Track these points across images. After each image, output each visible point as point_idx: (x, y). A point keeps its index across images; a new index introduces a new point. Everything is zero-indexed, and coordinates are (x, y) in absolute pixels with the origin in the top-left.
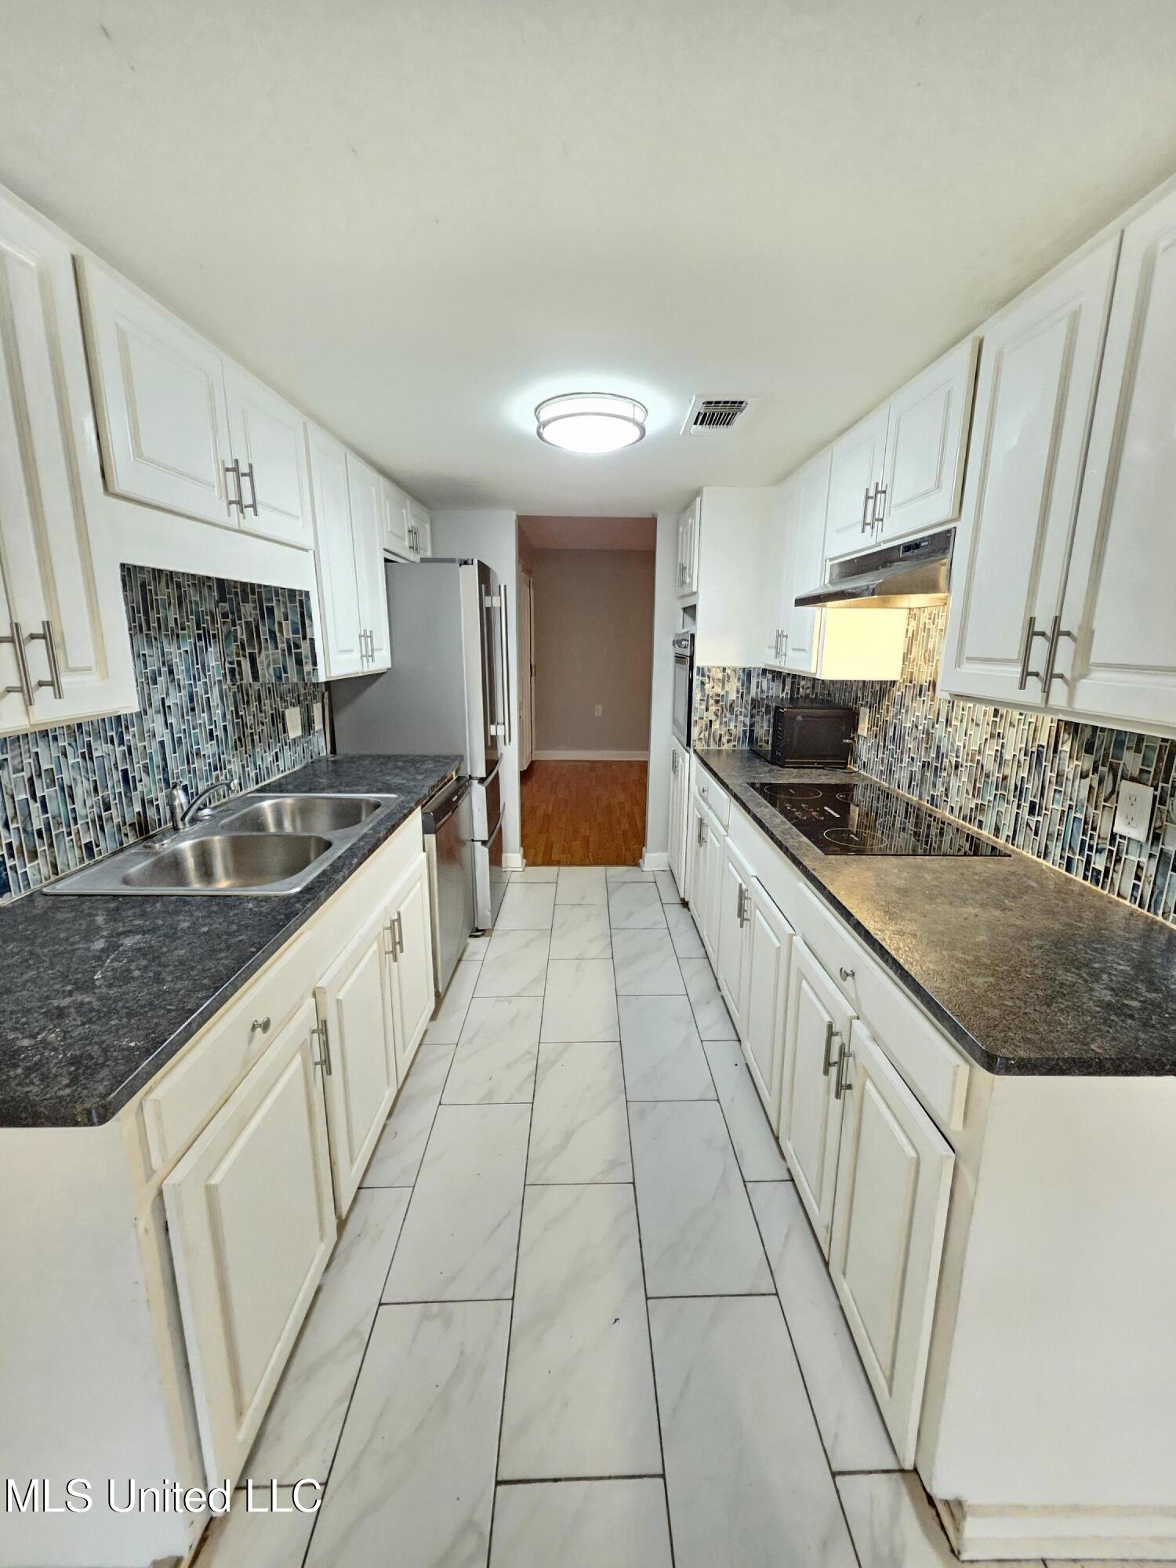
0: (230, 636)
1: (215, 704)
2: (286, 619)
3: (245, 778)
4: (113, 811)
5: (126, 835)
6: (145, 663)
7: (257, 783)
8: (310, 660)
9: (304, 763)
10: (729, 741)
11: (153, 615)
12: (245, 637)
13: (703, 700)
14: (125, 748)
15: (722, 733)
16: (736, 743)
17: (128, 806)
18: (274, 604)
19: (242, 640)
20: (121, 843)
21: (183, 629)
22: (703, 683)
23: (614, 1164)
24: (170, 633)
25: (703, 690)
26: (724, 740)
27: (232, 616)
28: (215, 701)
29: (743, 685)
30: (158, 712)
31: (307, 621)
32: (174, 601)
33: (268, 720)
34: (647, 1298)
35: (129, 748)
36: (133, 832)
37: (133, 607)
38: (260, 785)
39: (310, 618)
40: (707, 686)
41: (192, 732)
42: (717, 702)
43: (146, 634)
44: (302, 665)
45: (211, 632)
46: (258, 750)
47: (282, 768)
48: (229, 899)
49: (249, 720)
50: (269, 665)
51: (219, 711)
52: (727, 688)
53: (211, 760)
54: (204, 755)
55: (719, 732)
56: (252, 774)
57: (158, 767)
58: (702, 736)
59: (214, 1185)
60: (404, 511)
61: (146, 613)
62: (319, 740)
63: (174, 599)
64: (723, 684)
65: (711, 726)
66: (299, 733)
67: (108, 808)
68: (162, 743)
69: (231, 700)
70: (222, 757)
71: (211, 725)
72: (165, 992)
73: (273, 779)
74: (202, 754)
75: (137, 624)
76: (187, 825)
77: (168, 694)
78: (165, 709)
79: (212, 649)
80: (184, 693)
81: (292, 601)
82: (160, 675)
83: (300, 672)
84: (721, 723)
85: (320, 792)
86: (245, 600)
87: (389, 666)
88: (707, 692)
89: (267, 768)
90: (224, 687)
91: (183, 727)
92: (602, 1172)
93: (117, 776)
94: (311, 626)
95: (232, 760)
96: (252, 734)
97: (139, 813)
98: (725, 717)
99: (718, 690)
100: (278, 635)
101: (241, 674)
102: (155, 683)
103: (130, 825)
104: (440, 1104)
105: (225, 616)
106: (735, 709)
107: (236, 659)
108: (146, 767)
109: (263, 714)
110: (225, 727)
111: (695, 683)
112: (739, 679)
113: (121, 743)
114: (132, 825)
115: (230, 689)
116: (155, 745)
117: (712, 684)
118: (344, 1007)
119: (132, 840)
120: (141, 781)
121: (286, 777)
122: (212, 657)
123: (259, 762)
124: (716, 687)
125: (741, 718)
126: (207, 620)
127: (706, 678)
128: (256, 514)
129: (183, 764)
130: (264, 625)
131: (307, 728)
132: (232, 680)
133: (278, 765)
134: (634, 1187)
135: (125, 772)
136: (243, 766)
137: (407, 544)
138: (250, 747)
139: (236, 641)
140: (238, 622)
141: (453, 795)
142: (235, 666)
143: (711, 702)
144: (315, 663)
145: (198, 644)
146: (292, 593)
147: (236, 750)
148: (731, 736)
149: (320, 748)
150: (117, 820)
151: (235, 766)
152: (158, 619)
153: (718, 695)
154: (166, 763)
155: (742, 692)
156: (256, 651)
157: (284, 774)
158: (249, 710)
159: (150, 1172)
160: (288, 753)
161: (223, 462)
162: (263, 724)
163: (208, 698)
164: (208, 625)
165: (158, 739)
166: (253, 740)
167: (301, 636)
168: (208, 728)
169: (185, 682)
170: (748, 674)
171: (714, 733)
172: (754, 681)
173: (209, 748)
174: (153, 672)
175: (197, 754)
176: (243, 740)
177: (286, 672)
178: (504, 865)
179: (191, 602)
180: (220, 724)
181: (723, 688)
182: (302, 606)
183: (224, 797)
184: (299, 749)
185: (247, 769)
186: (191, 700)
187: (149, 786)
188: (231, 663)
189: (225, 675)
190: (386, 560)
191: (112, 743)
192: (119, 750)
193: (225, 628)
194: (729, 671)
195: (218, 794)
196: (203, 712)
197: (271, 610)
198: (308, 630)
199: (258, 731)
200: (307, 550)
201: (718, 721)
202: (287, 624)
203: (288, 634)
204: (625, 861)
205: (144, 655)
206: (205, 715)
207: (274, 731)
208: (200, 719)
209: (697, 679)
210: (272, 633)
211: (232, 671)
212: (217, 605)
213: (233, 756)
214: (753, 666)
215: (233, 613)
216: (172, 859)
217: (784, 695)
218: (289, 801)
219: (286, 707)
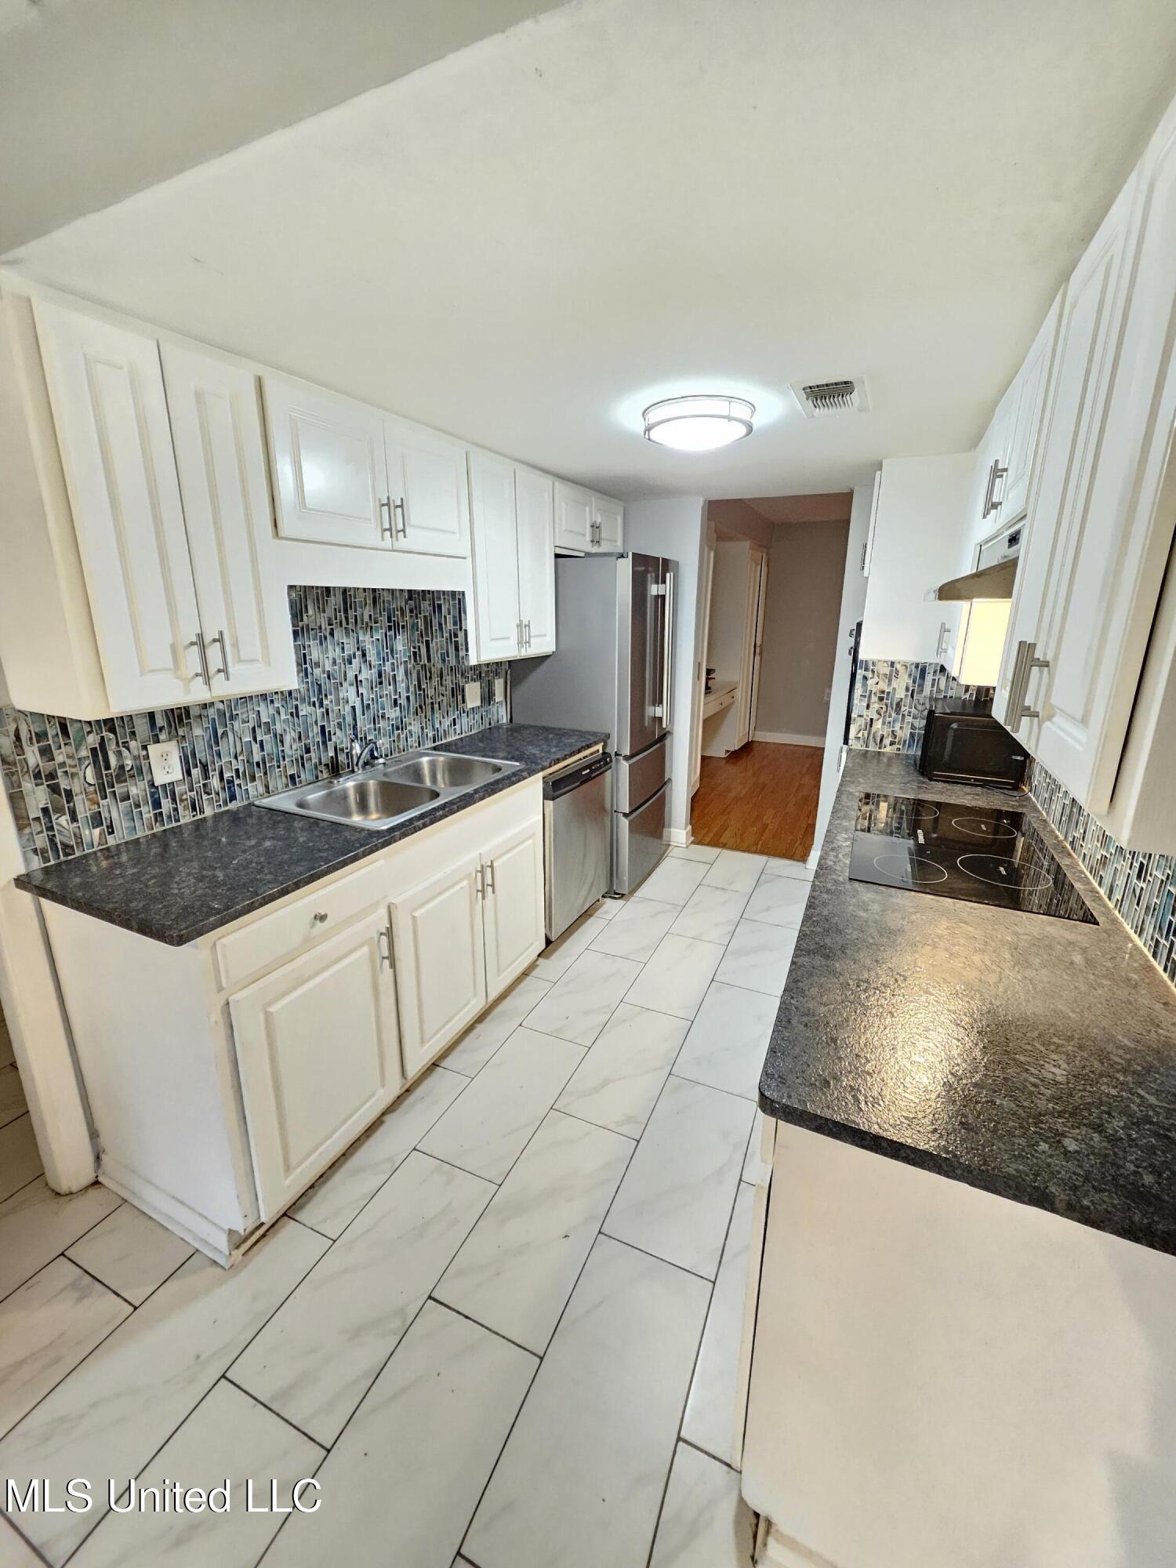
0: (415, 626)
1: (401, 679)
2: (449, 614)
3: (423, 738)
4: (312, 754)
5: (321, 772)
6: (343, 649)
7: (434, 742)
8: (464, 647)
9: (482, 728)
10: (892, 744)
11: (351, 613)
12: (423, 628)
13: (865, 696)
14: (324, 710)
15: (885, 733)
16: (901, 747)
17: (324, 751)
18: (442, 602)
19: (421, 630)
20: (317, 777)
21: (376, 622)
22: (865, 678)
23: (630, 1120)
24: (364, 626)
25: (865, 685)
26: (887, 741)
27: (415, 611)
28: (401, 675)
29: (914, 682)
30: (351, 685)
31: (463, 615)
32: (369, 601)
33: (449, 692)
34: (600, 1232)
35: (327, 711)
36: (327, 770)
37: (335, 609)
38: (437, 743)
39: (465, 613)
40: (869, 682)
41: (379, 700)
42: (881, 699)
43: (345, 628)
44: (458, 651)
45: (401, 624)
46: (437, 715)
47: (458, 731)
48: (341, 827)
49: (431, 692)
50: (437, 651)
51: (404, 685)
52: (894, 684)
53: (394, 722)
54: (388, 718)
55: (881, 733)
56: (430, 735)
57: (349, 725)
58: (860, 735)
59: (270, 1012)
60: (587, 509)
61: (346, 611)
62: (500, 710)
63: (370, 600)
64: (890, 680)
65: (871, 726)
66: (478, 703)
67: (308, 751)
68: (353, 708)
69: (415, 676)
70: (404, 720)
71: (396, 695)
72: (258, 880)
73: (449, 739)
74: (387, 717)
75: (338, 621)
76: (361, 769)
77: (360, 671)
78: (358, 682)
79: (400, 637)
80: (374, 671)
81: (454, 598)
82: (355, 657)
83: (457, 656)
84: (884, 723)
85: (471, 755)
86: (424, 600)
87: (554, 650)
88: (869, 688)
89: (444, 730)
90: (409, 666)
91: (371, 697)
92: (615, 1122)
93: (317, 729)
94: (466, 619)
95: (413, 723)
96: (432, 703)
97: (332, 757)
98: (890, 716)
99: (883, 686)
100: (444, 626)
101: (420, 656)
102: (350, 663)
103: (325, 765)
104: (520, 1025)
105: (411, 611)
106: (903, 708)
107: (417, 644)
108: (339, 724)
109: (444, 688)
110: (408, 698)
111: (859, 677)
112: (910, 675)
113: (321, 705)
114: (327, 765)
115: (414, 667)
116: (348, 709)
117: (876, 679)
118: (419, 922)
119: (325, 775)
120: (335, 734)
121: (461, 739)
122: (400, 644)
123: (437, 725)
124: (881, 683)
125: (909, 719)
126: (397, 615)
127: (870, 673)
128: (405, 537)
129: (370, 724)
130: (435, 618)
131: (487, 699)
132: (415, 661)
133: (455, 729)
134: (637, 1145)
135: (323, 727)
136: (422, 728)
137: (588, 538)
138: (429, 713)
139: (417, 631)
140: (419, 616)
141: (584, 769)
142: (417, 650)
143: (874, 699)
144: (467, 650)
145: (388, 634)
146: (454, 593)
147: (417, 715)
148: (895, 738)
149: (500, 717)
150: (315, 760)
151: (415, 728)
152: (356, 616)
153: (883, 692)
154: (356, 722)
155: (913, 691)
156: (430, 639)
157: (461, 736)
158: (431, 684)
159: (220, 989)
160: (465, 719)
161: (380, 500)
162: (443, 695)
163: (395, 675)
164: (398, 618)
165: (351, 704)
166: (433, 708)
167: (458, 627)
168: (393, 697)
169: (375, 661)
170: (923, 671)
171: (874, 733)
172: (929, 678)
173: (393, 713)
174: (350, 656)
175: (382, 717)
176: (424, 707)
177: (448, 657)
178: (665, 838)
179: (384, 601)
180: (404, 695)
181: (889, 684)
182: (460, 604)
183: (404, 750)
184: (478, 717)
185: (425, 731)
186: (380, 676)
187: (340, 738)
188: (414, 648)
189: (410, 657)
190: (557, 556)
191: (314, 705)
192: (319, 711)
193: (411, 621)
194: (898, 666)
195: (399, 748)
196: (390, 685)
197: (440, 606)
198: (463, 622)
199: (438, 701)
200: (465, 558)
201: (881, 720)
202: (450, 618)
203: (450, 626)
204: (793, 855)
205: (343, 643)
206: (391, 687)
207: (453, 702)
208: (387, 690)
209: (860, 673)
210: (440, 624)
211: (415, 653)
212: (406, 603)
213: (414, 720)
214: (929, 661)
215: (416, 608)
216: (342, 793)
217: (967, 696)
218: (441, 759)
219: (466, 682)
